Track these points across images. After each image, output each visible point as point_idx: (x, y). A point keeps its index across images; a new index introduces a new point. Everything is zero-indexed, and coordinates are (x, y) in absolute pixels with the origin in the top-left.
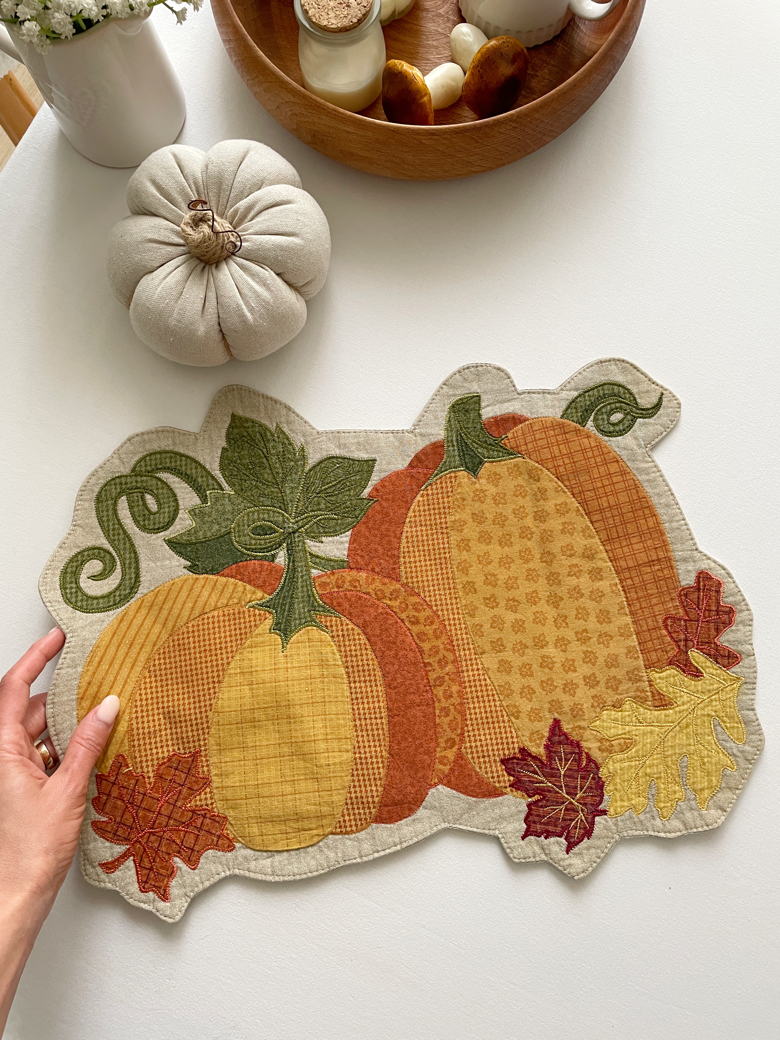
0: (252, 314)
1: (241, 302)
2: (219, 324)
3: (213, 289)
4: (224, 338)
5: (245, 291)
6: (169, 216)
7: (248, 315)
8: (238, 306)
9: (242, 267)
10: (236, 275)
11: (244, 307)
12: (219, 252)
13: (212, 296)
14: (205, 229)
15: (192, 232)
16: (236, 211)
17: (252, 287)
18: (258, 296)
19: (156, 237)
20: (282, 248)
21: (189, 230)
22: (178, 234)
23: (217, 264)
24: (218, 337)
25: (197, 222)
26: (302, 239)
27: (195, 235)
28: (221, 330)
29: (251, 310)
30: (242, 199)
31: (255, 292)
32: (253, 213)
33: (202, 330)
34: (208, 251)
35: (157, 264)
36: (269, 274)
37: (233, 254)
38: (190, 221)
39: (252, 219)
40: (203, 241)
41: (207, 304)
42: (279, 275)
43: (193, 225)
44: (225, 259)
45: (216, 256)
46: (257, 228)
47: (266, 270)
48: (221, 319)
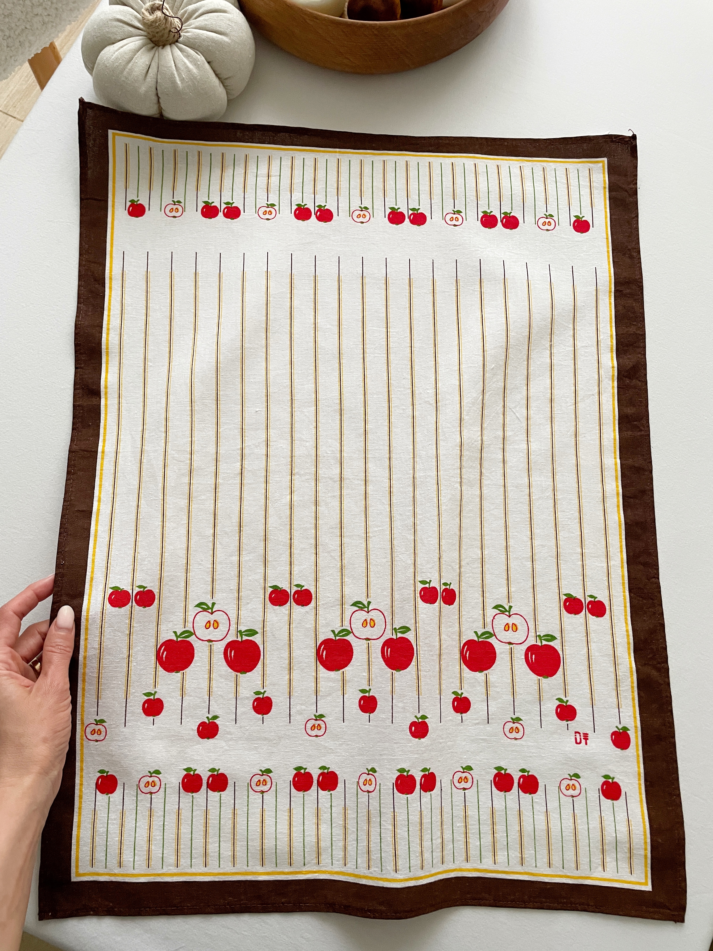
0: (182, 83)
1: (175, 73)
2: (156, 88)
3: (157, 60)
4: (159, 102)
5: (180, 65)
6: (135, 6)
7: (179, 82)
8: (172, 74)
9: (181, 50)
10: (175, 54)
11: (176, 75)
12: (166, 35)
13: (155, 65)
14: (159, 14)
15: (149, 16)
16: (186, 12)
17: (185, 64)
18: (189, 70)
19: (122, 18)
20: (213, 40)
21: (147, 14)
22: (139, 21)
23: (164, 46)
24: (154, 98)
25: (153, 10)
26: (230, 39)
27: (151, 17)
28: (157, 94)
29: (182, 80)
30: (190, 5)
31: (187, 67)
32: (197, 14)
33: (143, 89)
34: (157, 33)
35: (119, 38)
36: (201, 58)
37: (177, 41)
38: (150, 9)
39: (196, 18)
40: (155, 21)
41: (150, 70)
42: (208, 62)
43: (150, 12)
44: (170, 44)
45: (164, 38)
46: (198, 24)
47: (199, 54)
48: (158, 84)
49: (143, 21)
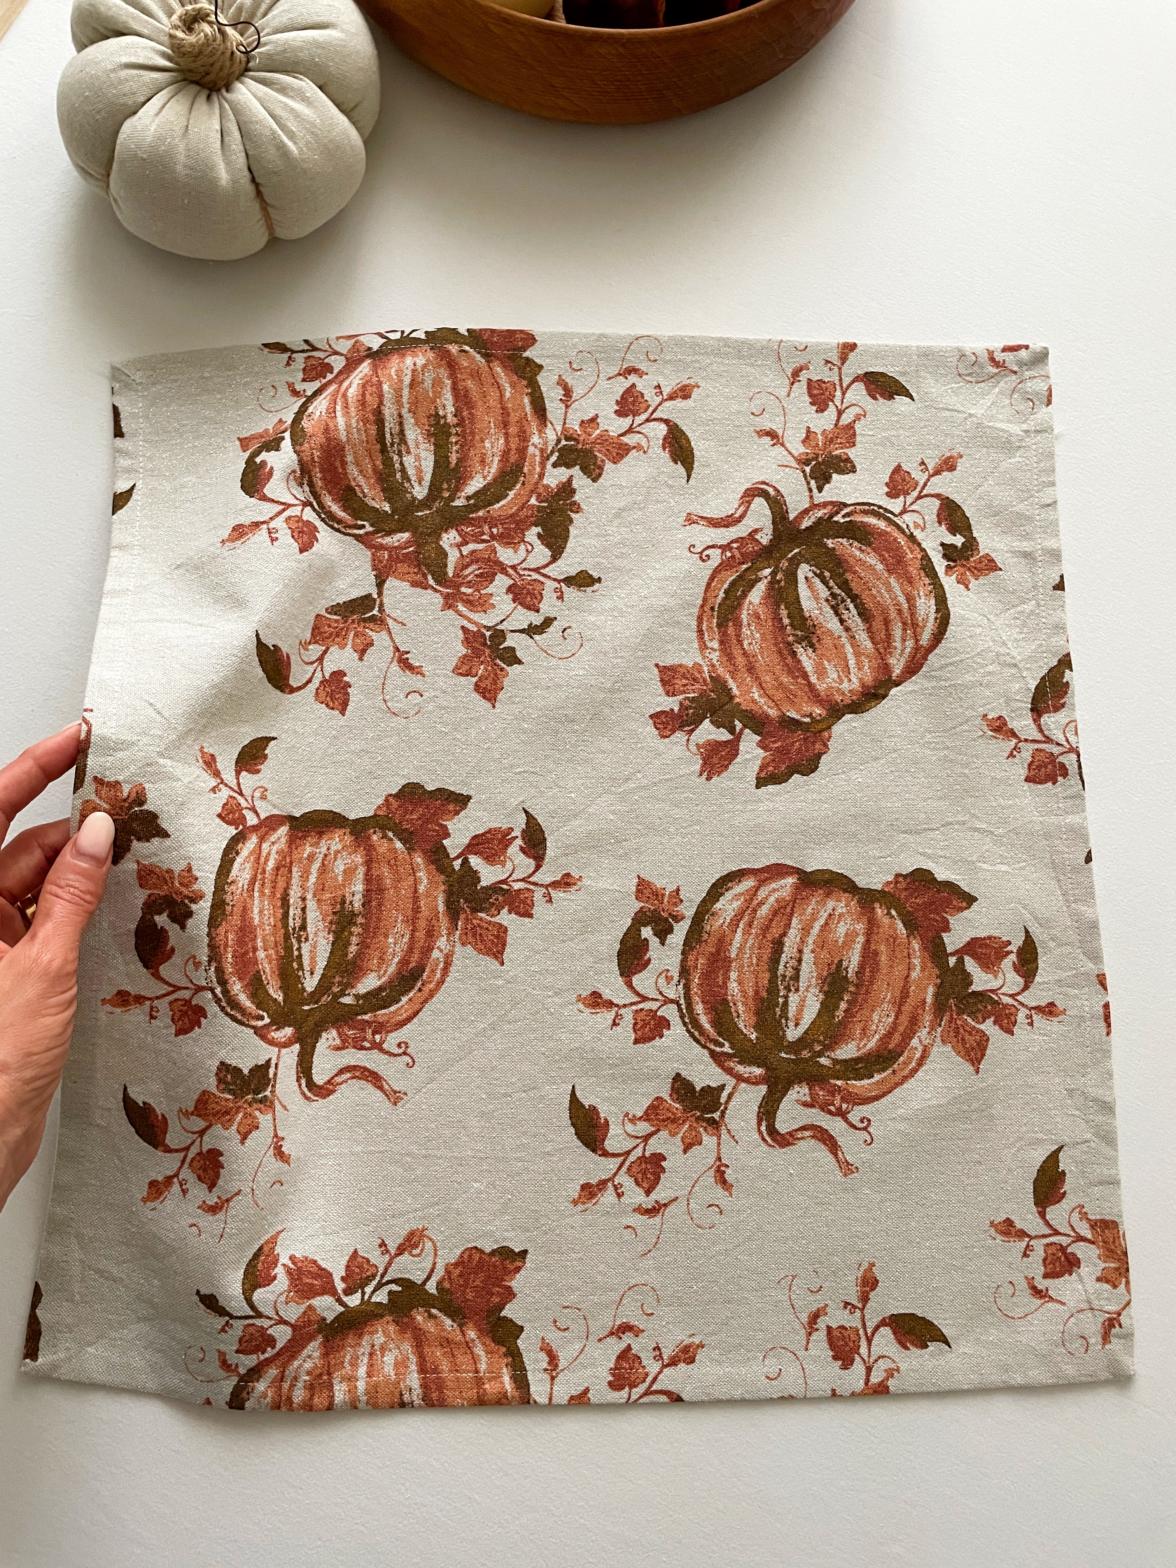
0: (293, 144)
1: (275, 127)
2: (250, 170)
3: (231, 116)
4: (259, 193)
7: (289, 144)
8: (273, 133)
9: (264, 82)
10: (259, 94)
11: (281, 134)
12: (228, 63)
13: (231, 125)
14: (205, 27)
15: (187, 37)
17: (287, 106)
18: (297, 116)
19: (133, 60)
20: (317, 46)
21: (179, 35)
22: (165, 55)
23: (229, 84)
24: (250, 189)
25: (189, 24)
26: (342, 31)
27: (190, 39)
28: (253, 178)
29: (292, 137)
31: (293, 112)
33: (225, 178)
34: (212, 65)
35: (143, 98)
36: (308, 87)
37: (247, 70)
38: (180, 24)
39: (266, 13)
40: (206, 44)
41: (226, 139)
42: (320, 88)
43: (184, 29)
44: (238, 79)
45: (226, 71)
46: (275, 23)
47: (301, 79)
48: (250, 160)
49: (172, 53)
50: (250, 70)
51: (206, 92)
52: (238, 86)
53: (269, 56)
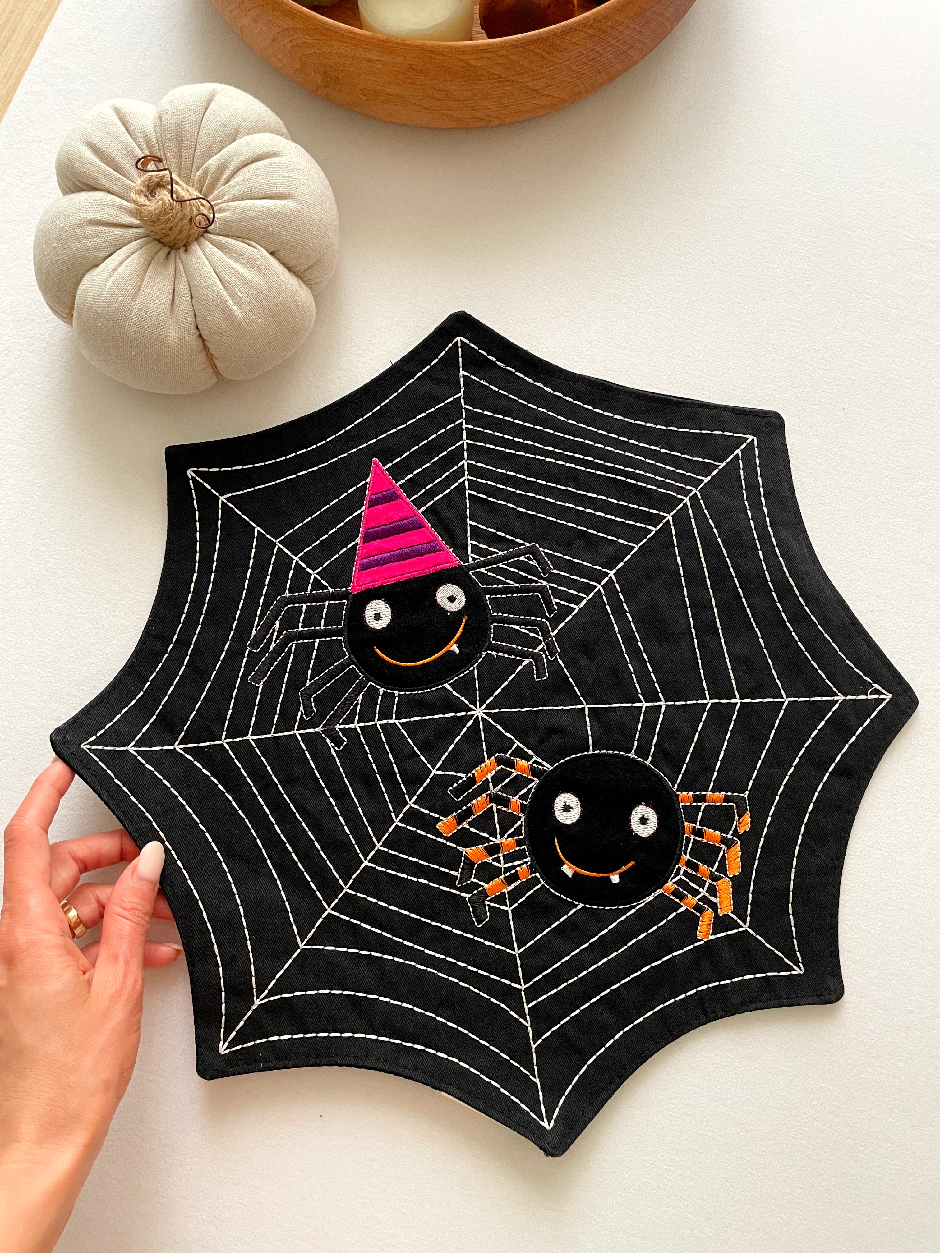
0: (240, 308)
1: (223, 292)
2: (197, 328)
3: (184, 279)
4: (205, 347)
5: (228, 277)
6: (115, 188)
7: (235, 308)
8: (220, 297)
9: (221, 247)
10: (213, 258)
11: (227, 298)
12: (187, 228)
13: (183, 288)
14: (164, 195)
15: (147, 203)
16: (206, 173)
17: (236, 271)
18: (245, 282)
19: (99, 216)
20: (272, 215)
21: (142, 200)
22: (130, 212)
23: (187, 246)
24: (197, 344)
25: (151, 189)
26: (299, 202)
27: (152, 205)
28: (200, 336)
29: (239, 302)
30: (210, 157)
31: (242, 278)
32: (227, 173)
33: (172, 335)
34: (171, 229)
35: (104, 254)
36: (260, 253)
37: (206, 232)
38: (143, 189)
39: (227, 181)
40: (164, 211)
41: (176, 299)
42: (272, 254)
43: (147, 194)
44: (196, 239)
45: (184, 235)
46: (235, 191)
47: (254, 247)
48: (198, 319)
49: (137, 213)
50: (210, 233)
51: (166, 250)
52: (195, 247)
53: (226, 222)
